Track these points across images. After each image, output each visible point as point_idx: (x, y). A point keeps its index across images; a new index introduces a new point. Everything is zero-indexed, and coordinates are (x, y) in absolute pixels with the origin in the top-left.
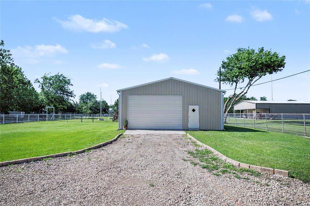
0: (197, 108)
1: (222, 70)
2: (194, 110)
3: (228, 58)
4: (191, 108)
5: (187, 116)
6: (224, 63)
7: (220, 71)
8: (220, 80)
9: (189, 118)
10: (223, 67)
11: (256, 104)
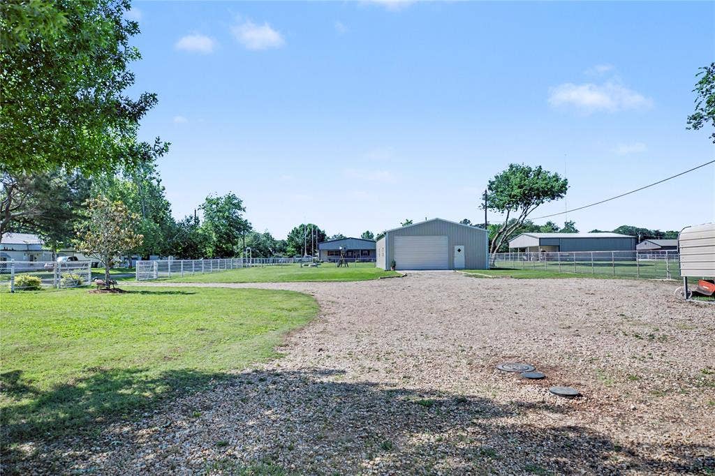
0: (462, 248)
1: (489, 193)
2: (459, 250)
3: (497, 177)
4: (457, 248)
5: (454, 257)
6: (492, 183)
7: (486, 195)
8: (486, 207)
9: (455, 259)
10: (490, 188)
11: (540, 239)
